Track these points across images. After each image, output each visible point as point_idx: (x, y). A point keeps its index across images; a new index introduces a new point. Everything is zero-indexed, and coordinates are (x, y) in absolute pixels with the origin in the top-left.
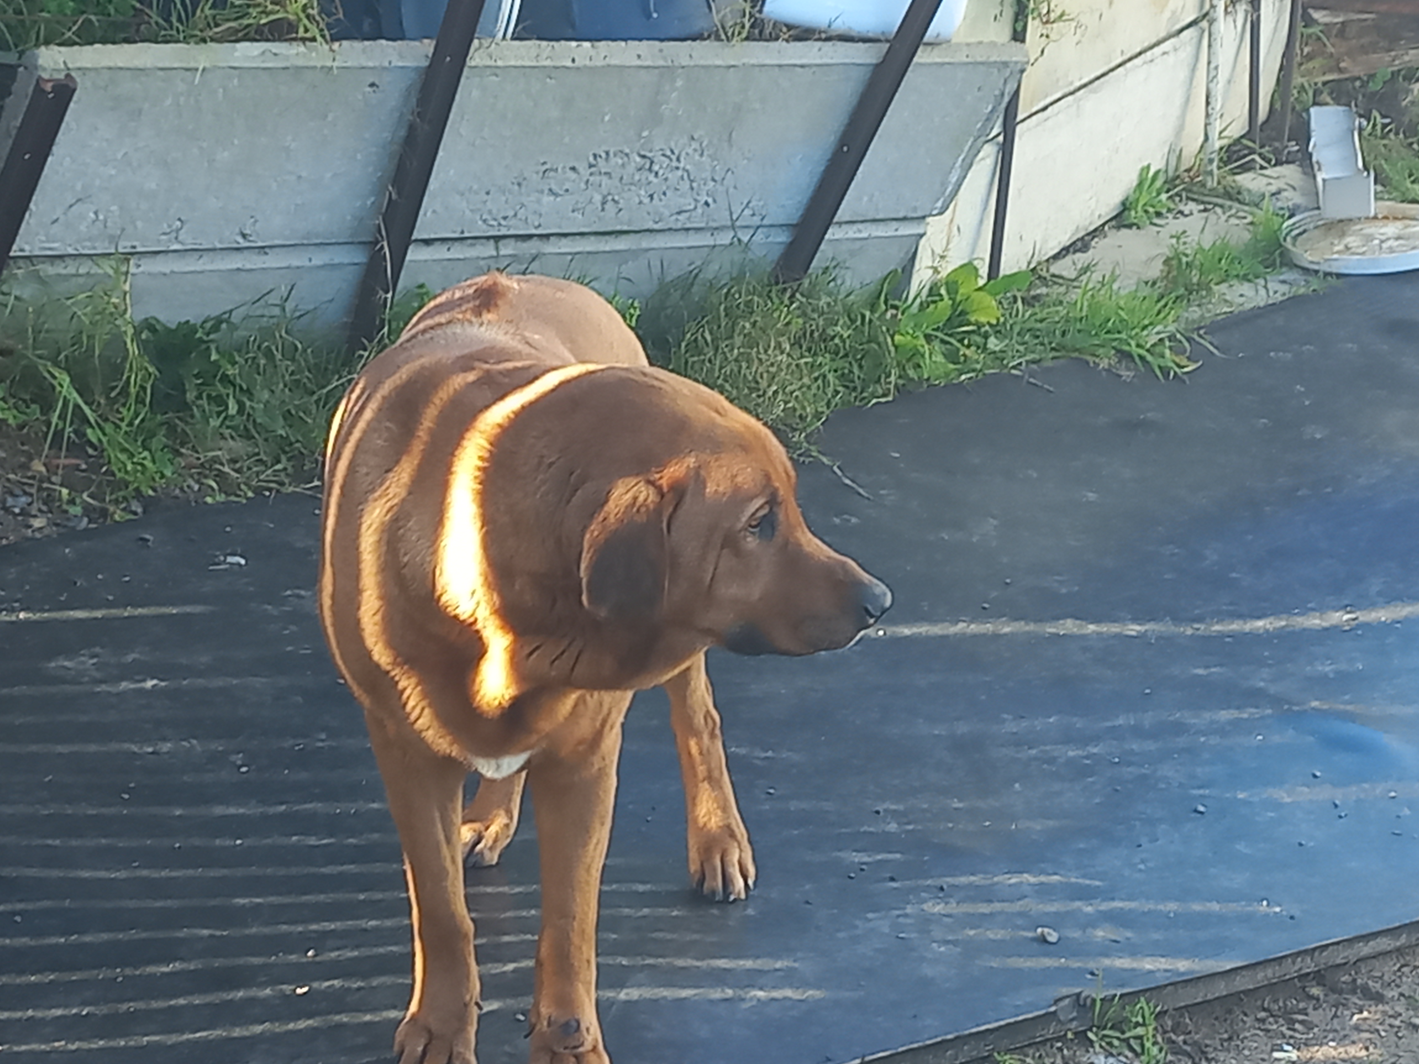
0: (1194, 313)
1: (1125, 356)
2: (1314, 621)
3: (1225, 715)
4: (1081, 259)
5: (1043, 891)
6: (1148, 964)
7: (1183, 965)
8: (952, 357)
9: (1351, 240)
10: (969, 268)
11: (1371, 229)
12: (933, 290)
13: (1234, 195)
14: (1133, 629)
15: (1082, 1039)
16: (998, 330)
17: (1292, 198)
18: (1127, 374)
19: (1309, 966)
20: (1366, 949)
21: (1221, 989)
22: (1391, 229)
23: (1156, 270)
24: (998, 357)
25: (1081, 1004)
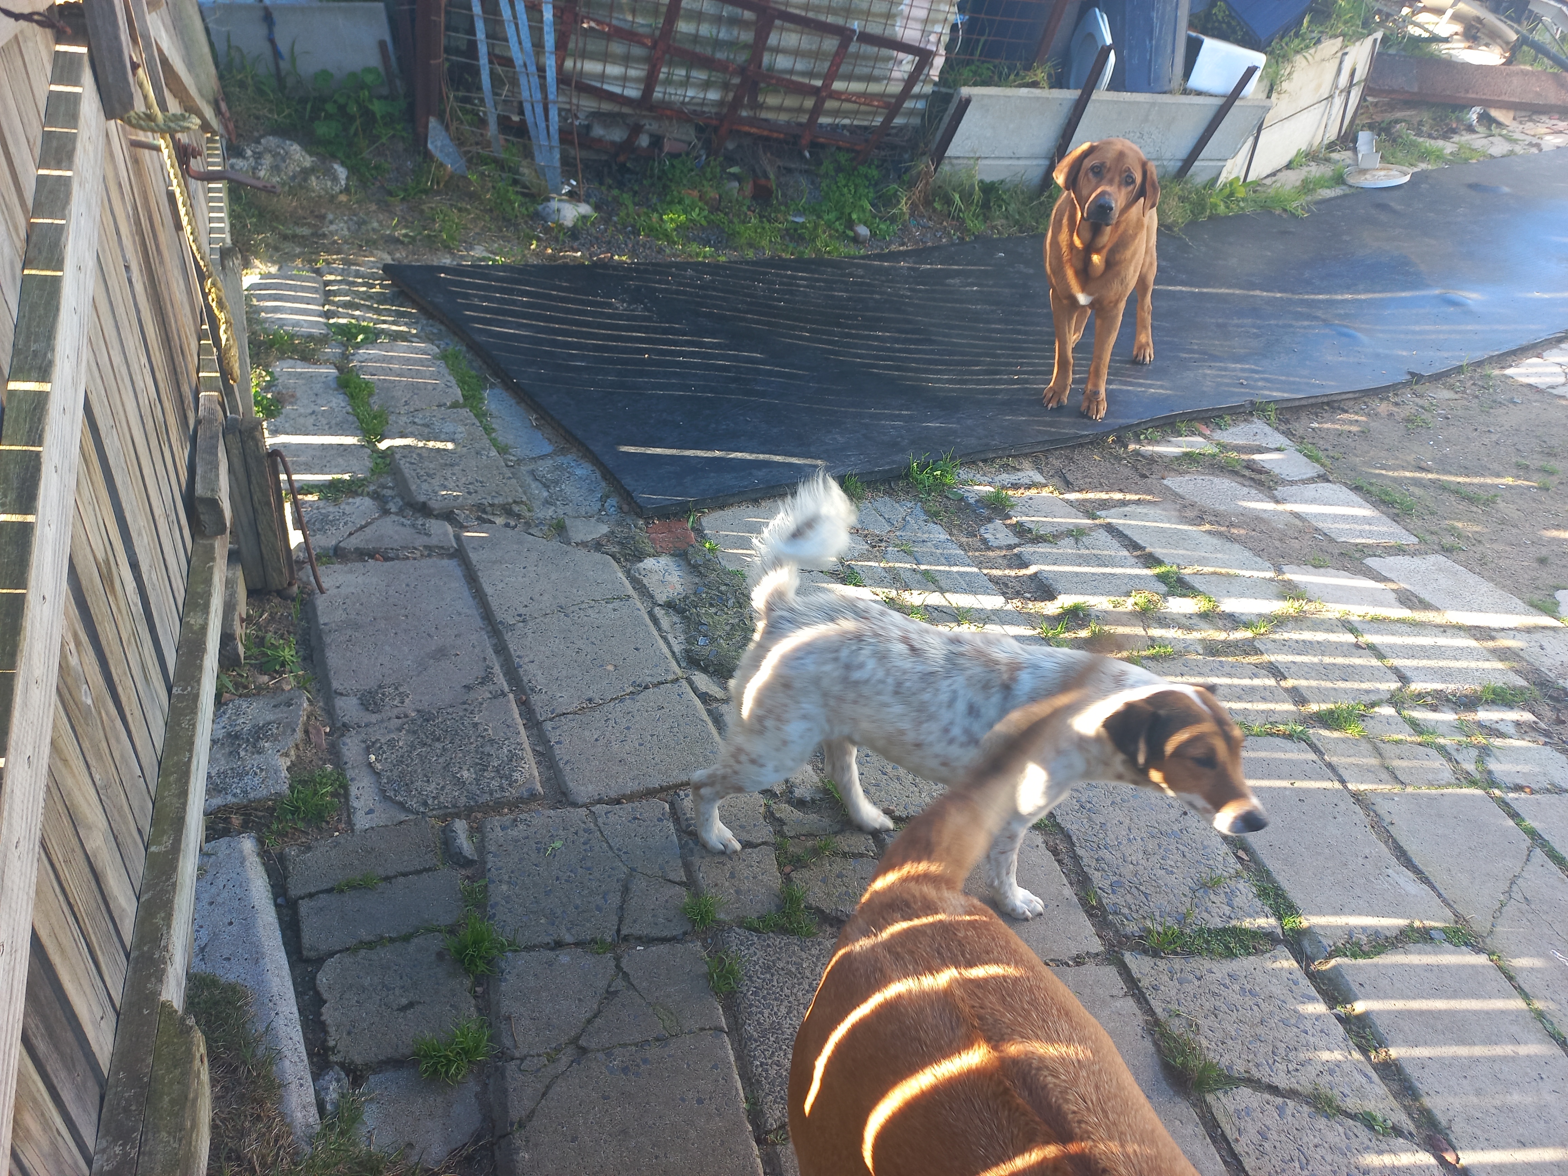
0: (1309, 198)
1: (1285, 210)
2: (1339, 297)
3: (1306, 323)
4: (1274, 178)
5: (1243, 370)
6: (1275, 394)
7: (1286, 395)
8: (1227, 207)
9: (1368, 176)
10: (1238, 178)
11: (1375, 173)
12: (1225, 185)
13: (1328, 160)
14: (1279, 295)
15: (1251, 414)
16: (1243, 200)
17: (1348, 161)
18: (1285, 216)
19: (1325, 400)
20: (1344, 397)
21: (1297, 403)
22: (1382, 173)
23: (1298, 183)
24: (1242, 208)
25: (1252, 403)
